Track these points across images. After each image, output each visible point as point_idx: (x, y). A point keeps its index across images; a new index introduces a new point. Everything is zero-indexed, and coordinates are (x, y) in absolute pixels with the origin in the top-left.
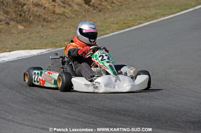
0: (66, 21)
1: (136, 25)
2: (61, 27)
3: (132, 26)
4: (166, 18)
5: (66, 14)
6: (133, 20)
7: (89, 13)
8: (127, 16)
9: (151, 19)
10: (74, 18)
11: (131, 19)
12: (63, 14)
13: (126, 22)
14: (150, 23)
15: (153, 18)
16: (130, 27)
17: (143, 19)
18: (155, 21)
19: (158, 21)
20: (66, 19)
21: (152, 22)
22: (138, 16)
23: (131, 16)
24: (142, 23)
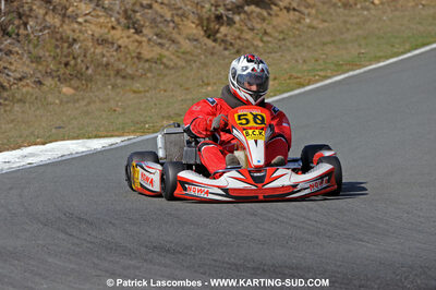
0: (166, 75)
1: (317, 81)
2: (155, 89)
3: (308, 84)
4: (381, 64)
5: (165, 60)
6: (309, 71)
7: (215, 57)
8: (297, 61)
9: (348, 67)
10: (183, 68)
11: (305, 67)
12: (159, 60)
13: (295, 75)
14: (346, 75)
15: (353, 65)
16: (304, 86)
17: (332, 66)
18: (358, 72)
19: (365, 72)
20: (166, 71)
21: (351, 73)
22: (321, 62)
23: (305, 61)
24: (329, 77)
